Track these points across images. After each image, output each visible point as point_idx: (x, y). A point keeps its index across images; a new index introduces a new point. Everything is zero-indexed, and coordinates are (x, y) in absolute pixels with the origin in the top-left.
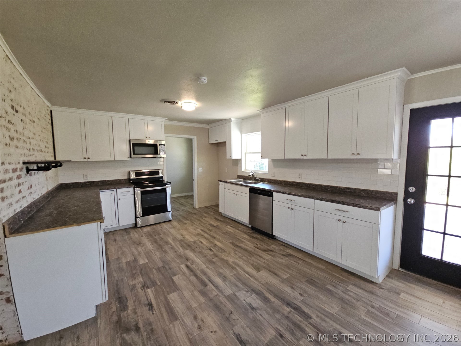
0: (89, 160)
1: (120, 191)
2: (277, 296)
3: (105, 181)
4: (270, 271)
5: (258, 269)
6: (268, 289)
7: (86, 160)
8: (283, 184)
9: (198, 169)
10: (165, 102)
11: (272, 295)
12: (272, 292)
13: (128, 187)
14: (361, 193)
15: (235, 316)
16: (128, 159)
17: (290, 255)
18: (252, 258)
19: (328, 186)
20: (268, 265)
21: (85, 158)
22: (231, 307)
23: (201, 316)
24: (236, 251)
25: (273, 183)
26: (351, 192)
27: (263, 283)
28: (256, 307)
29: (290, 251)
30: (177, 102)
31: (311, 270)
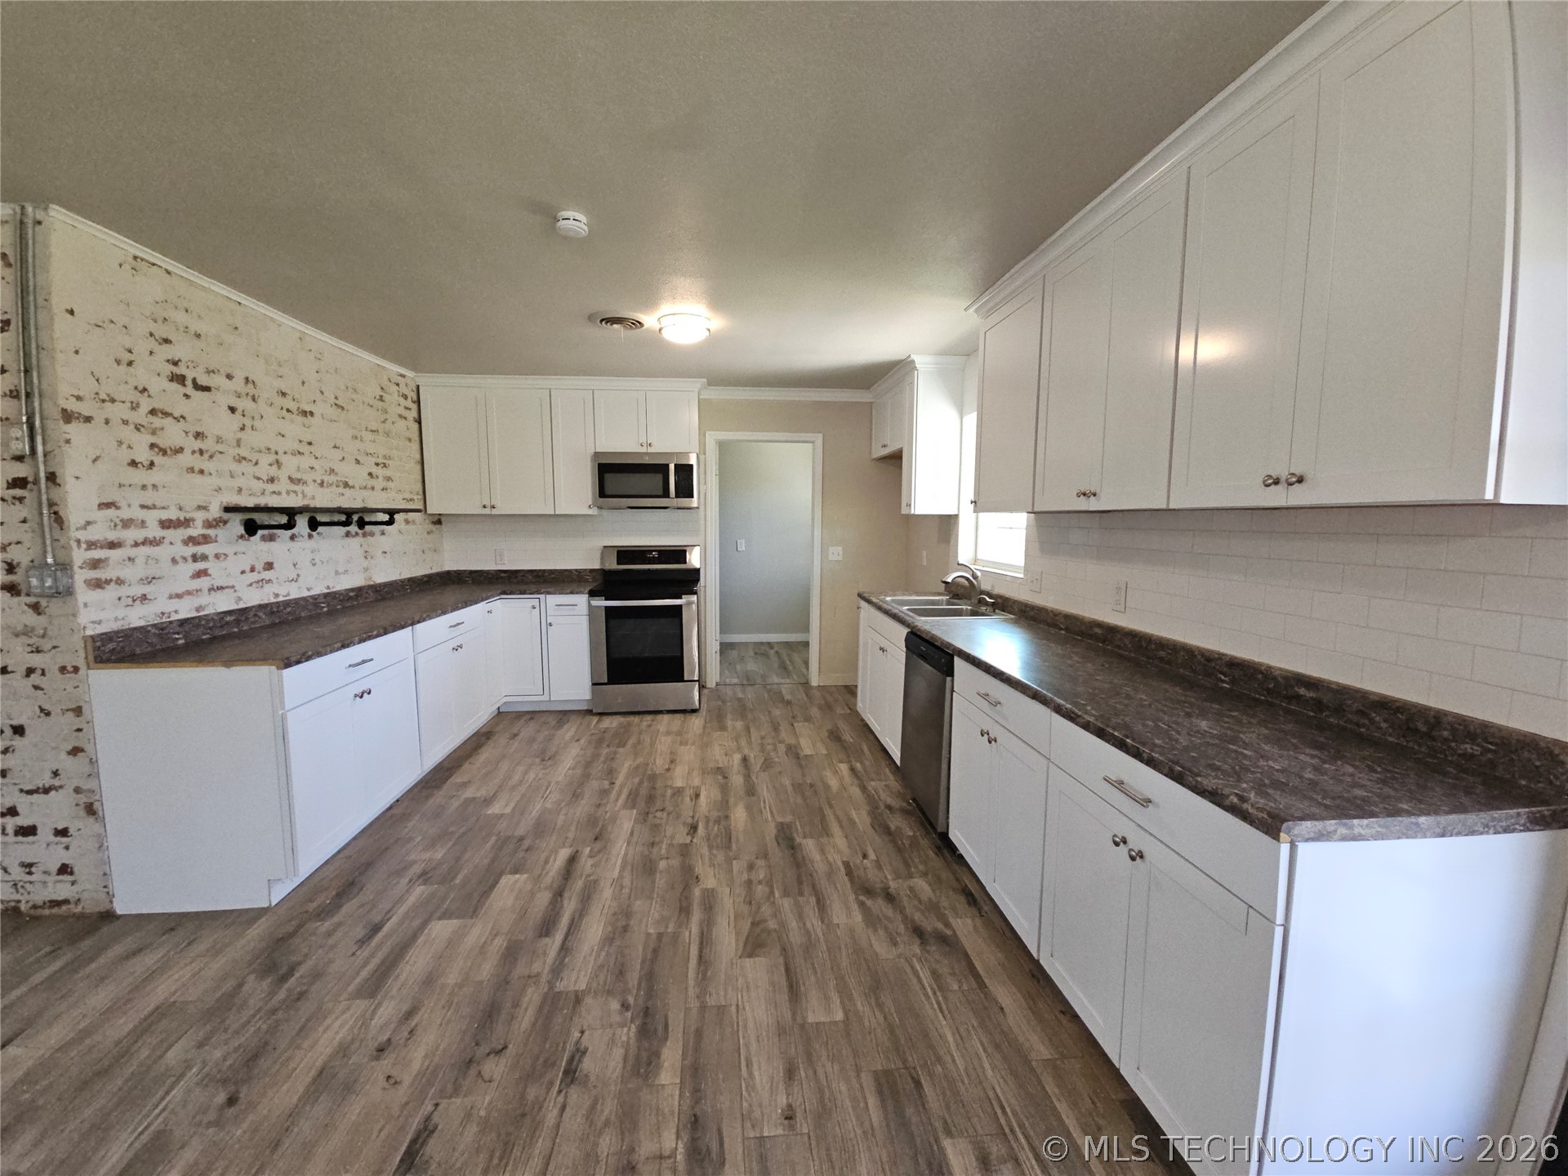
0: (494, 512)
1: (553, 600)
2: (694, 1073)
3: (544, 571)
4: (787, 970)
5: (754, 945)
6: (699, 1033)
7: (487, 511)
8: (1061, 629)
9: (824, 551)
10: (601, 321)
11: (684, 1059)
12: (697, 1048)
13: (572, 593)
14: (1371, 720)
15: (495, 1068)
16: (590, 512)
17: (948, 942)
18: (786, 904)
19: (1221, 656)
20: (809, 947)
21: (484, 507)
22: (522, 1030)
23: (426, 1015)
24: (766, 856)
25: (1034, 619)
26: (1319, 705)
27: (711, 1001)
28: (585, 1072)
29: (964, 926)
30: (640, 323)
31: (961, 1039)
